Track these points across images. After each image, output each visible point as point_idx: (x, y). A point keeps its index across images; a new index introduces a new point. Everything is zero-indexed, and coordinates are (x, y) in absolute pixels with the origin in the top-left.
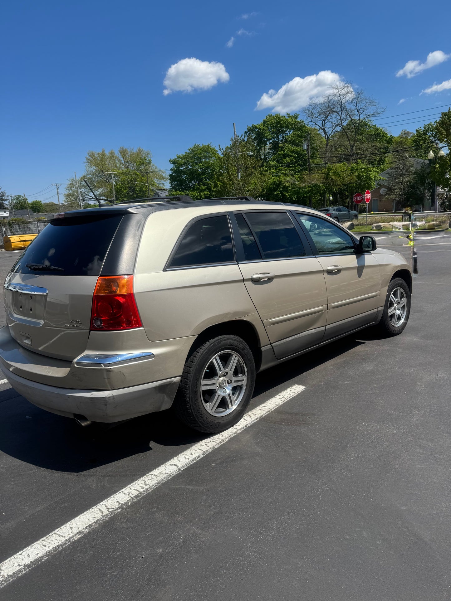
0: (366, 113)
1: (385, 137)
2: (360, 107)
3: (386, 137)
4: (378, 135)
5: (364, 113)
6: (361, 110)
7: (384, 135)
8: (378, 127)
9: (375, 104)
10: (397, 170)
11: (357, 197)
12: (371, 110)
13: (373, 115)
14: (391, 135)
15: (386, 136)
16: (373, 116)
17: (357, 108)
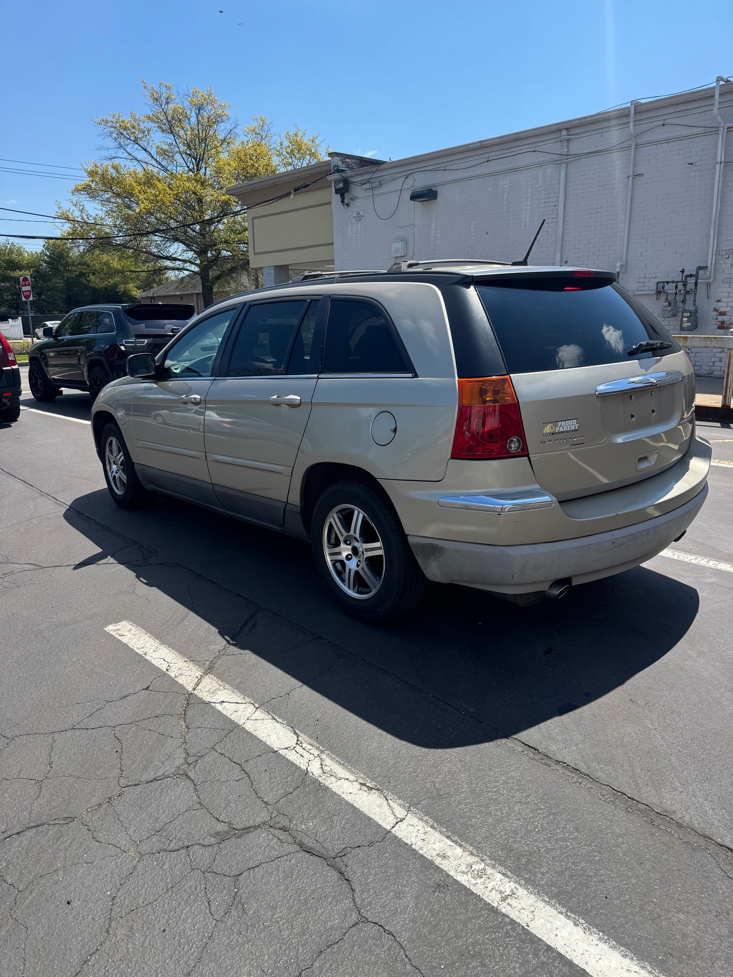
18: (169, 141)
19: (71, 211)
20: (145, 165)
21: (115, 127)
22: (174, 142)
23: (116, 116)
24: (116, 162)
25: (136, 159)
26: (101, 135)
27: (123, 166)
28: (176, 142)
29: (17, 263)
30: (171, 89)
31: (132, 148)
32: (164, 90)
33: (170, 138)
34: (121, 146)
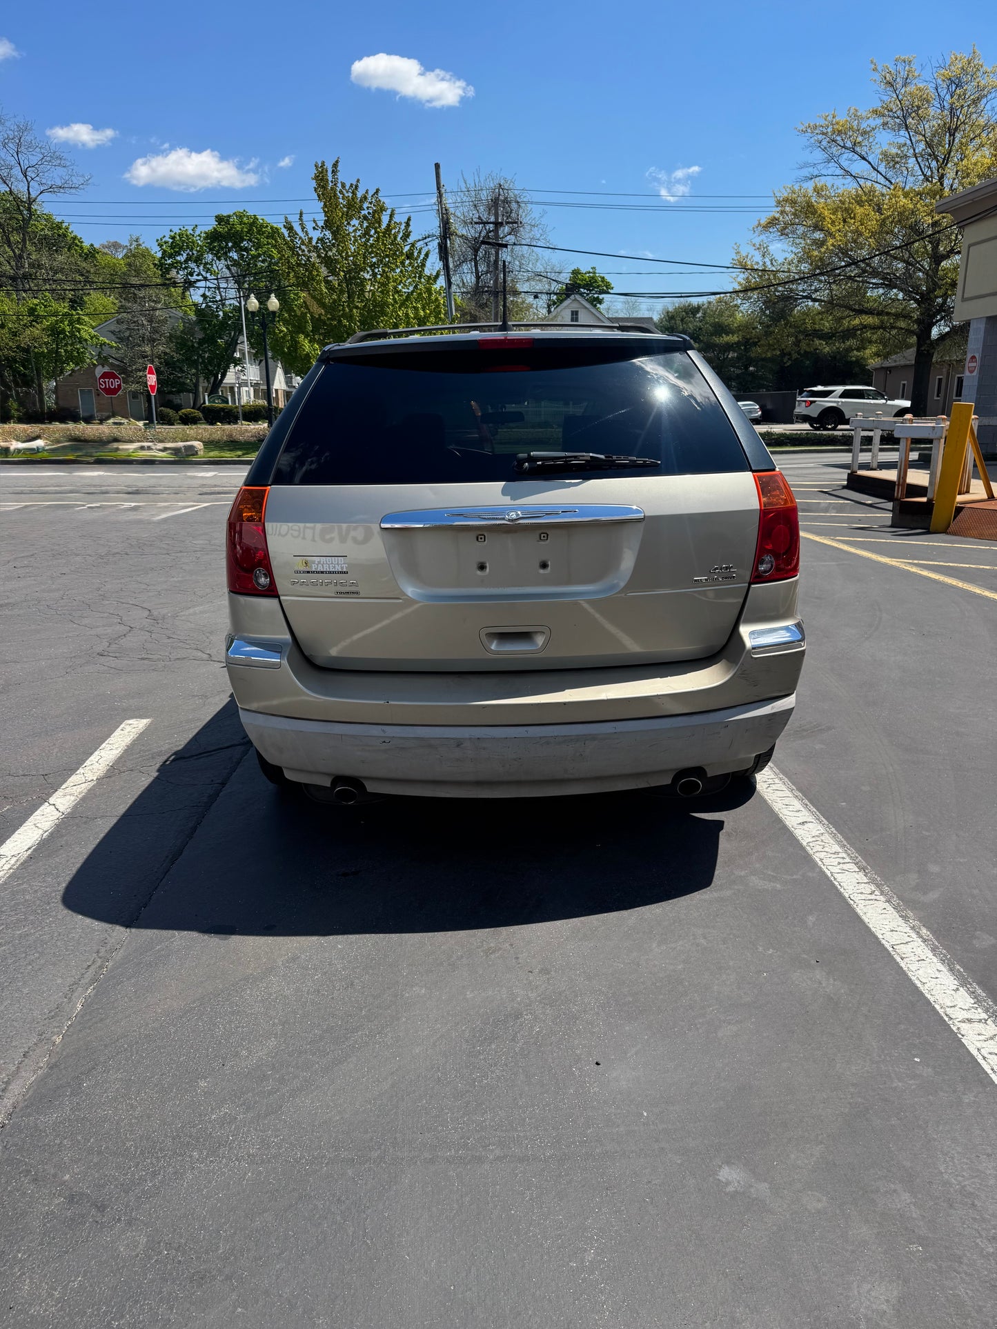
0: (44, 181)
1: (78, 246)
2: (26, 162)
3: (81, 248)
4: (58, 239)
5: (37, 179)
6: (29, 169)
7: (74, 243)
8: (58, 219)
9: (63, 162)
10: (132, 326)
11: (107, 380)
12: (55, 176)
13: (60, 187)
14: (92, 245)
15: (79, 244)
16: (62, 190)
17: (19, 164)
18: (902, 140)
19: (750, 256)
20: (862, 182)
21: (825, 134)
22: (908, 142)
23: (830, 118)
24: (820, 182)
25: (851, 175)
26: (807, 147)
27: (829, 187)
28: (911, 140)
29: (726, 326)
30: (913, 63)
31: (846, 158)
32: (900, 67)
33: (903, 137)
34: (831, 158)
